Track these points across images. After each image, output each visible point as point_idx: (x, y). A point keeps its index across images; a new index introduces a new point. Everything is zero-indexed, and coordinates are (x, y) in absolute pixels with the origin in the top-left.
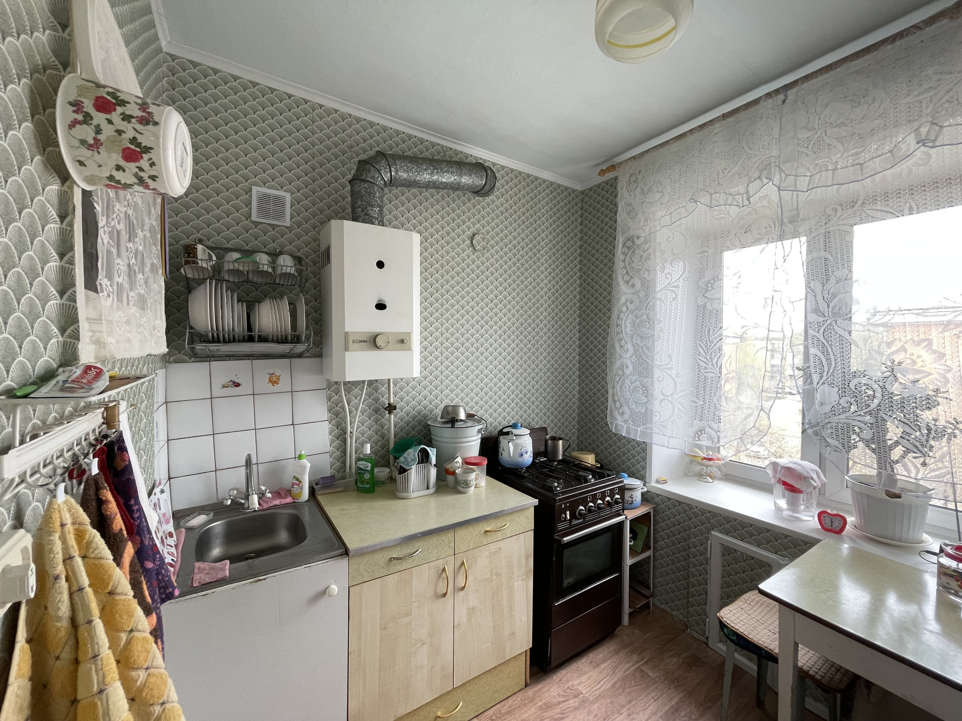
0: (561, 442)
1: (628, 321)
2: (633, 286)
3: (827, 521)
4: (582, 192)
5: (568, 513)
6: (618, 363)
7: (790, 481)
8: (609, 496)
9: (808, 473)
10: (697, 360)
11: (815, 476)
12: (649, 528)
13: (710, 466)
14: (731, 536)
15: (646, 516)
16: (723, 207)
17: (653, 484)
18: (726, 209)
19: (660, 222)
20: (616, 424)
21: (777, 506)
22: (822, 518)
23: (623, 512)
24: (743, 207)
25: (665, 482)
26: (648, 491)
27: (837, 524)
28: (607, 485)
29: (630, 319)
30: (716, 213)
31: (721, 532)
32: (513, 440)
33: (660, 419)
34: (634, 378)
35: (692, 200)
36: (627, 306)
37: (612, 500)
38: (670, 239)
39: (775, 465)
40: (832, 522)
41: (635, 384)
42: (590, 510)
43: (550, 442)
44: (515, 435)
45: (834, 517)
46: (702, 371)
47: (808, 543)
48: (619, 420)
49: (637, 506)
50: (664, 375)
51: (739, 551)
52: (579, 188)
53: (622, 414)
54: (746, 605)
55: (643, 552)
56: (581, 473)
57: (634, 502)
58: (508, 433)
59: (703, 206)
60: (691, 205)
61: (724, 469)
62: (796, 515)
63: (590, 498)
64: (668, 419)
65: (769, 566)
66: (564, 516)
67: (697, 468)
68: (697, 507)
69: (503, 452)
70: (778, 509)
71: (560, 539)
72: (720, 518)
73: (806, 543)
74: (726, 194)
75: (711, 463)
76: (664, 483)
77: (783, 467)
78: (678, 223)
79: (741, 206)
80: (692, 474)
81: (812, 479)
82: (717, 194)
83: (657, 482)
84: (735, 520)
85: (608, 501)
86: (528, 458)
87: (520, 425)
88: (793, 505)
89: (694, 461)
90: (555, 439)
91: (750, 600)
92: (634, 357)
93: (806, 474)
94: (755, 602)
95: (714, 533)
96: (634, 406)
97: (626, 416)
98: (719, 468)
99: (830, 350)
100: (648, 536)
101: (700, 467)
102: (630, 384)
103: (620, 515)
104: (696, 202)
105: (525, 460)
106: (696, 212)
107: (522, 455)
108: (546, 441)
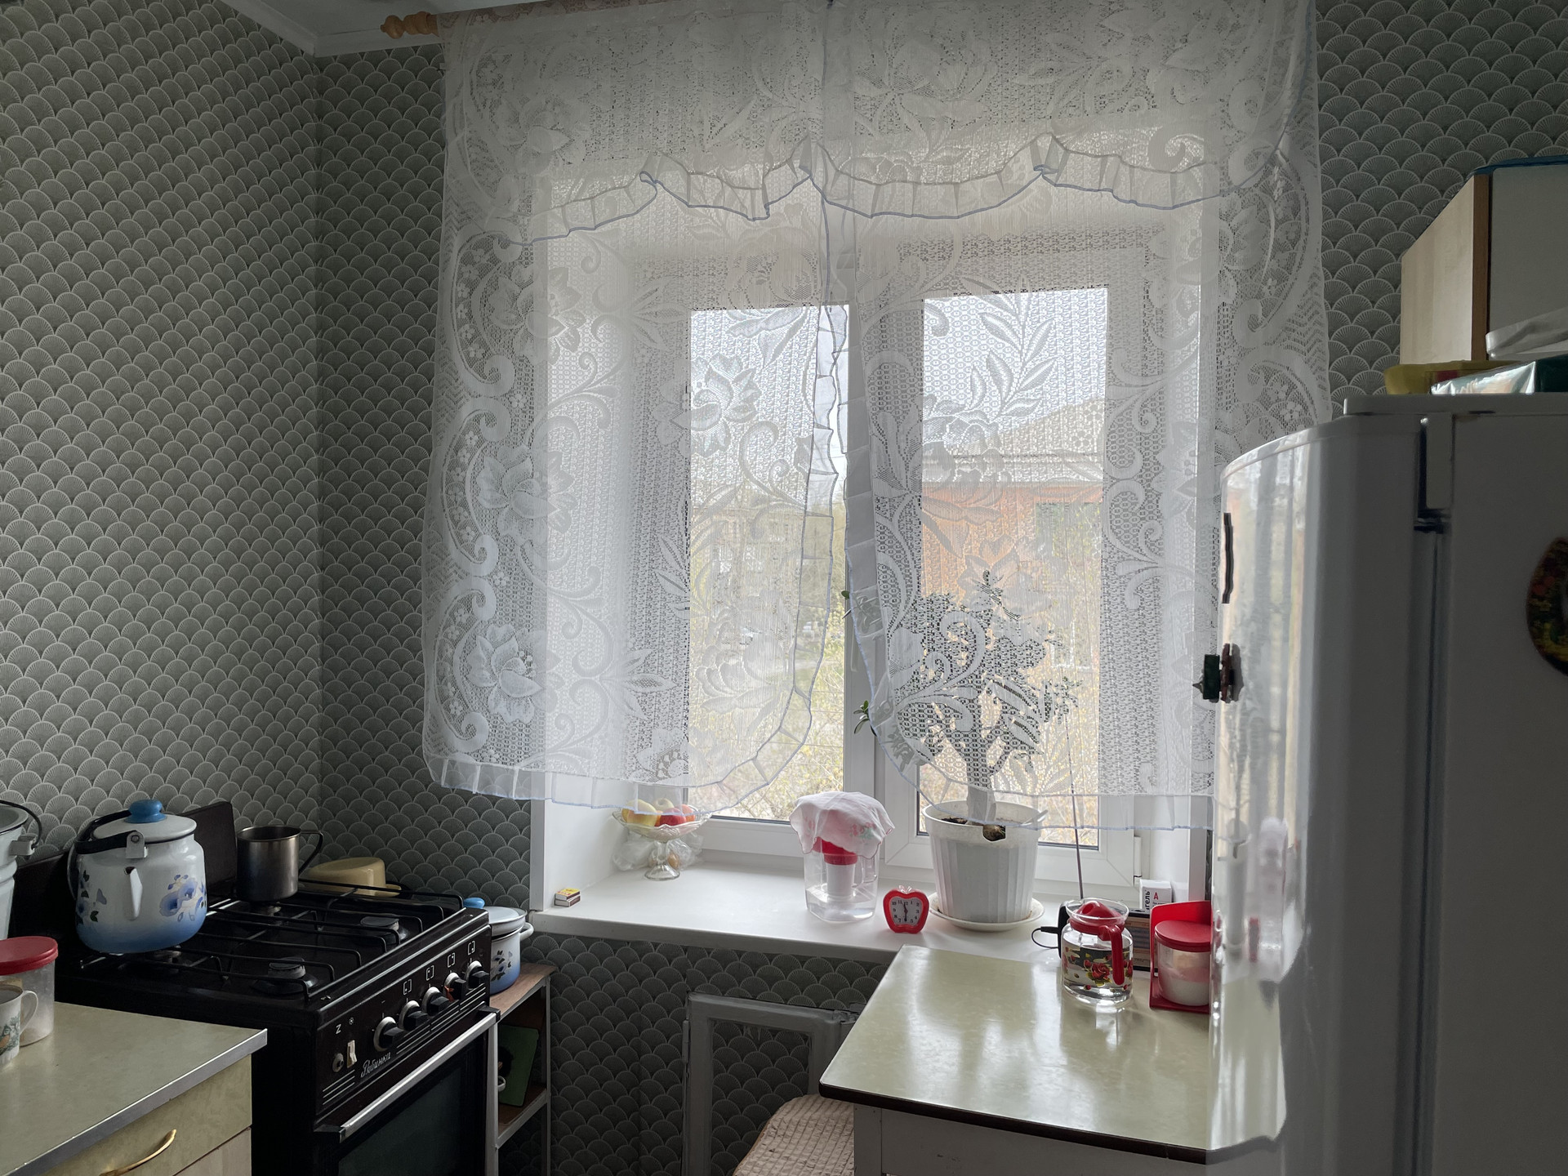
0: (293, 840)
1: (482, 474)
2: (495, 377)
3: (898, 911)
4: (321, 64)
5: (352, 1044)
6: (456, 591)
7: (837, 840)
8: (454, 969)
9: (866, 816)
10: (660, 579)
11: (877, 822)
12: (542, 1033)
13: (674, 837)
14: (732, 995)
15: (534, 1003)
16: (712, 210)
17: (548, 911)
18: (717, 215)
19: (564, 212)
20: (453, 763)
21: (811, 901)
22: (891, 907)
23: (487, 1003)
24: (754, 219)
25: (575, 899)
26: (535, 934)
27: (914, 912)
28: (445, 939)
29: (488, 469)
30: (697, 220)
31: (710, 992)
32: (141, 859)
33: (573, 733)
34: (501, 631)
35: (645, 177)
36: (478, 432)
37: (462, 976)
38: (591, 265)
39: (808, 809)
40: (906, 911)
41: (506, 646)
42: (409, 1022)
43: (256, 846)
44: (148, 843)
45: (909, 900)
46: (672, 605)
47: (872, 965)
48: (462, 752)
49: (511, 979)
50: (580, 621)
51: (747, 1025)
52: (309, 46)
53: (471, 731)
54: (778, 1140)
55: (528, 1100)
56: (368, 922)
57: (506, 970)
58: (119, 841)
59: (669, 198)
60: (641, 188)
61: (700, 839)
62: (845, 913)
63: (407, 986)
64: (591, 734)
65: (806, 1039)
66: (340, 1057)
67: (641, 849)
68: (656, 945)
69: (100, 907)
70: (814, 906)
71: (332, 1129)
72: (709, 958)
73: (868, 966)
74: (722, 181)
75: (677, 829)
76: (572, 904)
77: (824, 812)
78: (608, 226)
79: (750, 217)
80: (629, 867)
81: (875, 827)
82: (700, 176)
83: (557, 902)
84: (740, 954)
85: (454, 983)
86: (195, 910)
87: (159, 806)
88: (839, 891)
89: (638, 831)
90: (270, 835)
91: (784, 1126)
92: (501, 574)
93: (864, 820)
94: (792, 1127)
95: (698, 998)
96: (501, 708)
97: (481, 738)
98: (688, 839)
99: (909, 557)
100: (539, 1053)
101: (648, 845)
102: (491, 649)
103: (481, 1015)
104: (654, 182)
105: (186, 915)
106: (652, 207)
107: (174, 905)
108: (244, 845)
